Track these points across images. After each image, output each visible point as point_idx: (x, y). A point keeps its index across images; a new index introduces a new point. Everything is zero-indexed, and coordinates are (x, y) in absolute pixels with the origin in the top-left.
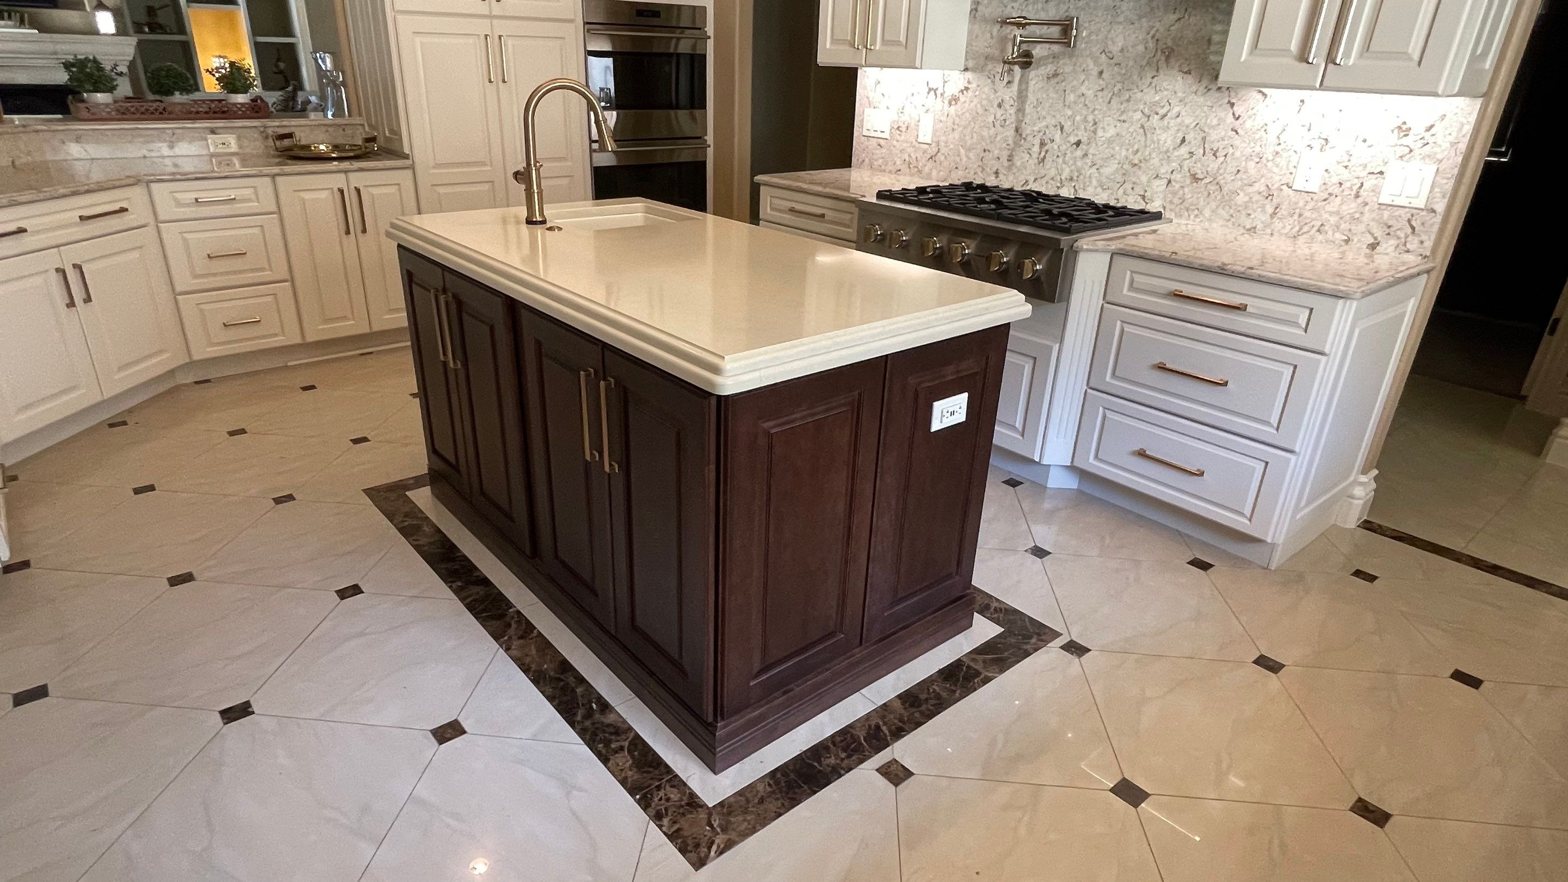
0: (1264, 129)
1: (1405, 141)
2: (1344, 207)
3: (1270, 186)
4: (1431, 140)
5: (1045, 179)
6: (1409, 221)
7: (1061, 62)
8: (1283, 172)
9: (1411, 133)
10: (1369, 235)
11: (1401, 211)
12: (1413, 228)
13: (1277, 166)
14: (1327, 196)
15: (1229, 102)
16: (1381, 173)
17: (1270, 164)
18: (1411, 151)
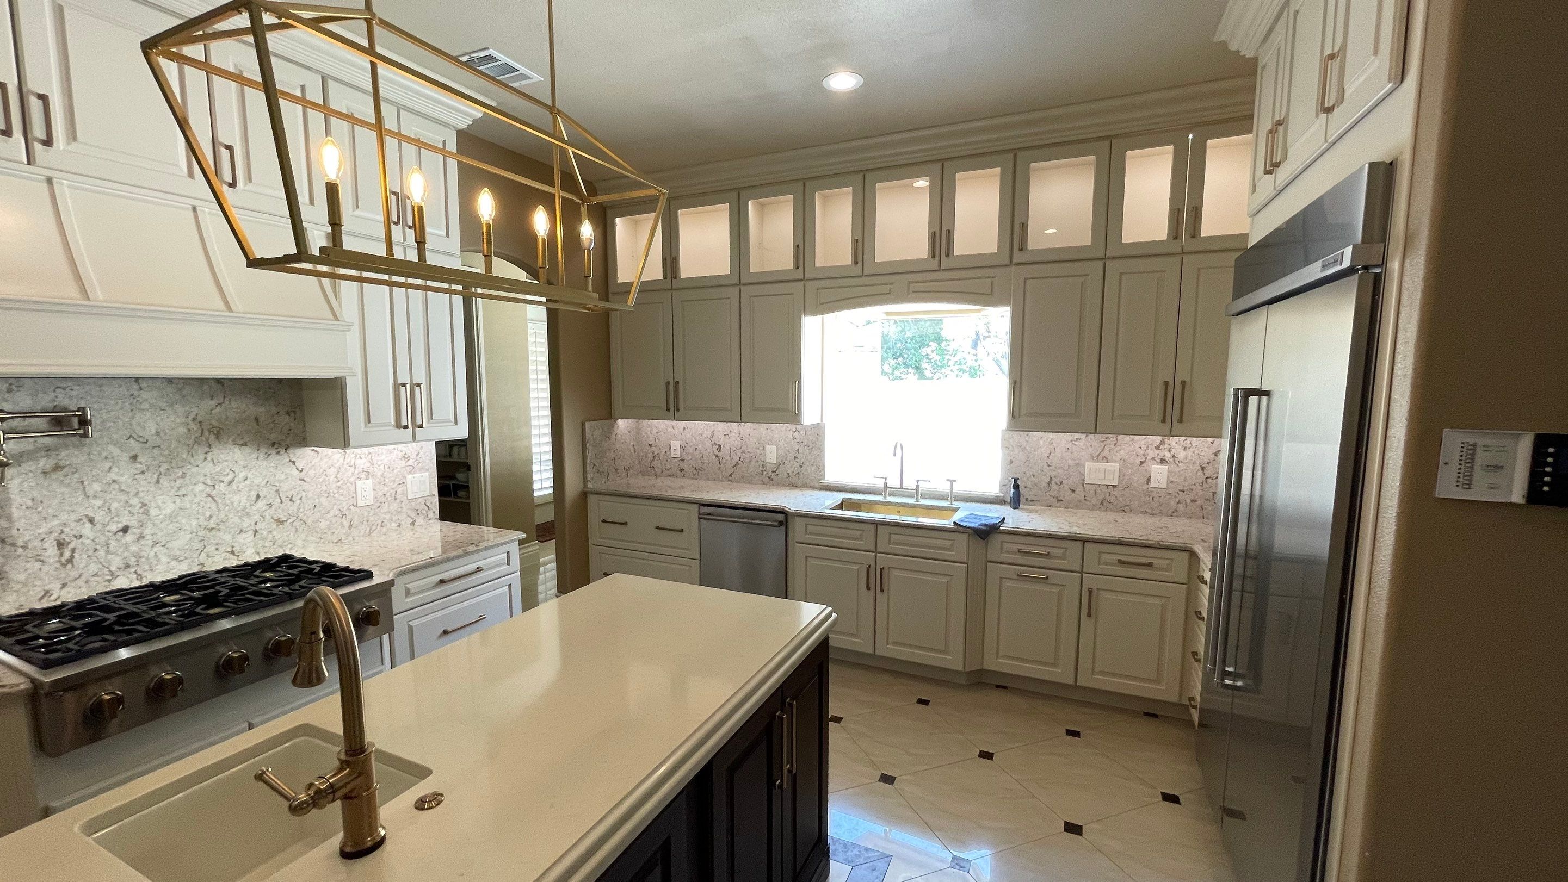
0: (325, 473)
1: (410, 462)
2: (392, 507)
3: (341, 509)
4: (421, 460)
5: (83, 578)
6: (425, 504)
7: (63, 454)
8: (347, 499)
9: (412, 457)
10: (409, 519)
11: (420, 500)
12: (428, 507)
13: (342, 495)
14: (379, 504)
15: (290, 461)
16: (404, 483)
17: (336, 495)
18: (414, 468)
